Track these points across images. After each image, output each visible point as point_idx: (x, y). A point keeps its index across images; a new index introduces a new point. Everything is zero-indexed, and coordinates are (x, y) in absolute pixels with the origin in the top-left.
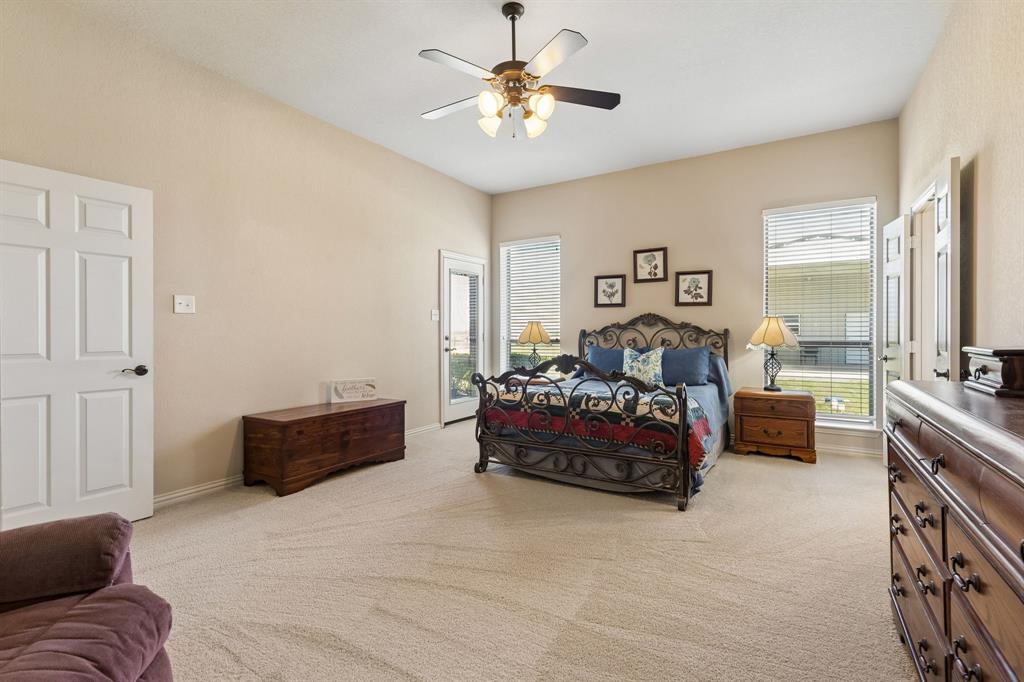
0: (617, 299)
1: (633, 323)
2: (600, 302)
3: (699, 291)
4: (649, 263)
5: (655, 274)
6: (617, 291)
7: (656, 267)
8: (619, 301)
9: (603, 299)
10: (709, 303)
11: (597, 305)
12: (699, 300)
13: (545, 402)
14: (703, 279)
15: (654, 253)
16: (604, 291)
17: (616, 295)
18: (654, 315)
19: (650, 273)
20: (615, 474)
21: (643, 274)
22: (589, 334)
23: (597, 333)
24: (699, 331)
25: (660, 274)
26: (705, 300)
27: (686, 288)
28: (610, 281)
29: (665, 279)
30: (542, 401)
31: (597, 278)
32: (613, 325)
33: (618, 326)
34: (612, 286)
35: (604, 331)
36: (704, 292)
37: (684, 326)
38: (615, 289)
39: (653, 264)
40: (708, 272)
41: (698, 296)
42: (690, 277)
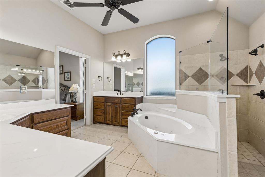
7: (61, 70)
14: (69, 74)
15: (61, 67)
25: (62, 72)
26: (70, 79)
29: (63, 74)
37: (65, 86)
40: (70, 72)
41: (68, 78)
42: (67, 73)
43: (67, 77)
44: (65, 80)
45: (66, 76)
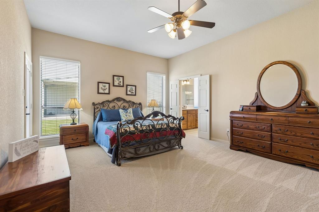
0: (107, 91)
1: (113, 100)
2: (100, 92)
3: (133, 91)
4: (118, 80)
5: (120, 84)
6: (107, 89)
7: (120, 82)
8: (108, 92)
9: (101, 91)
10: (135, 95)
11: (98, 93)
12: (133, 94)
13: (148, 128)
14: (134, 88)
15: (120, 77)
16: (101, 88)
17: (106, 90)
18: (121, 98)
19: (118, 84)
20: (166, 146)
21: (116, 84)
22: (97, 104)
23: (100, 104)
24: (134, 103)
25: (122, 85)
26: (134, 94)
27: (129, 90)
28: (104, 84)
29: (123, 86)
30: (147, 128)
31: (99, 83)
32: (107, 101)
33: (108, 101)
34: (105, 86)
35: (103, 103)
36: (134, 92)
37: (130, 101)
38: (106, 88)
39: (119, 81)
40: (135, 86)
41: (132, 93)
42: (130, 87)
43: (130, 91)
44: (127, 95)
45: (129, 89)
